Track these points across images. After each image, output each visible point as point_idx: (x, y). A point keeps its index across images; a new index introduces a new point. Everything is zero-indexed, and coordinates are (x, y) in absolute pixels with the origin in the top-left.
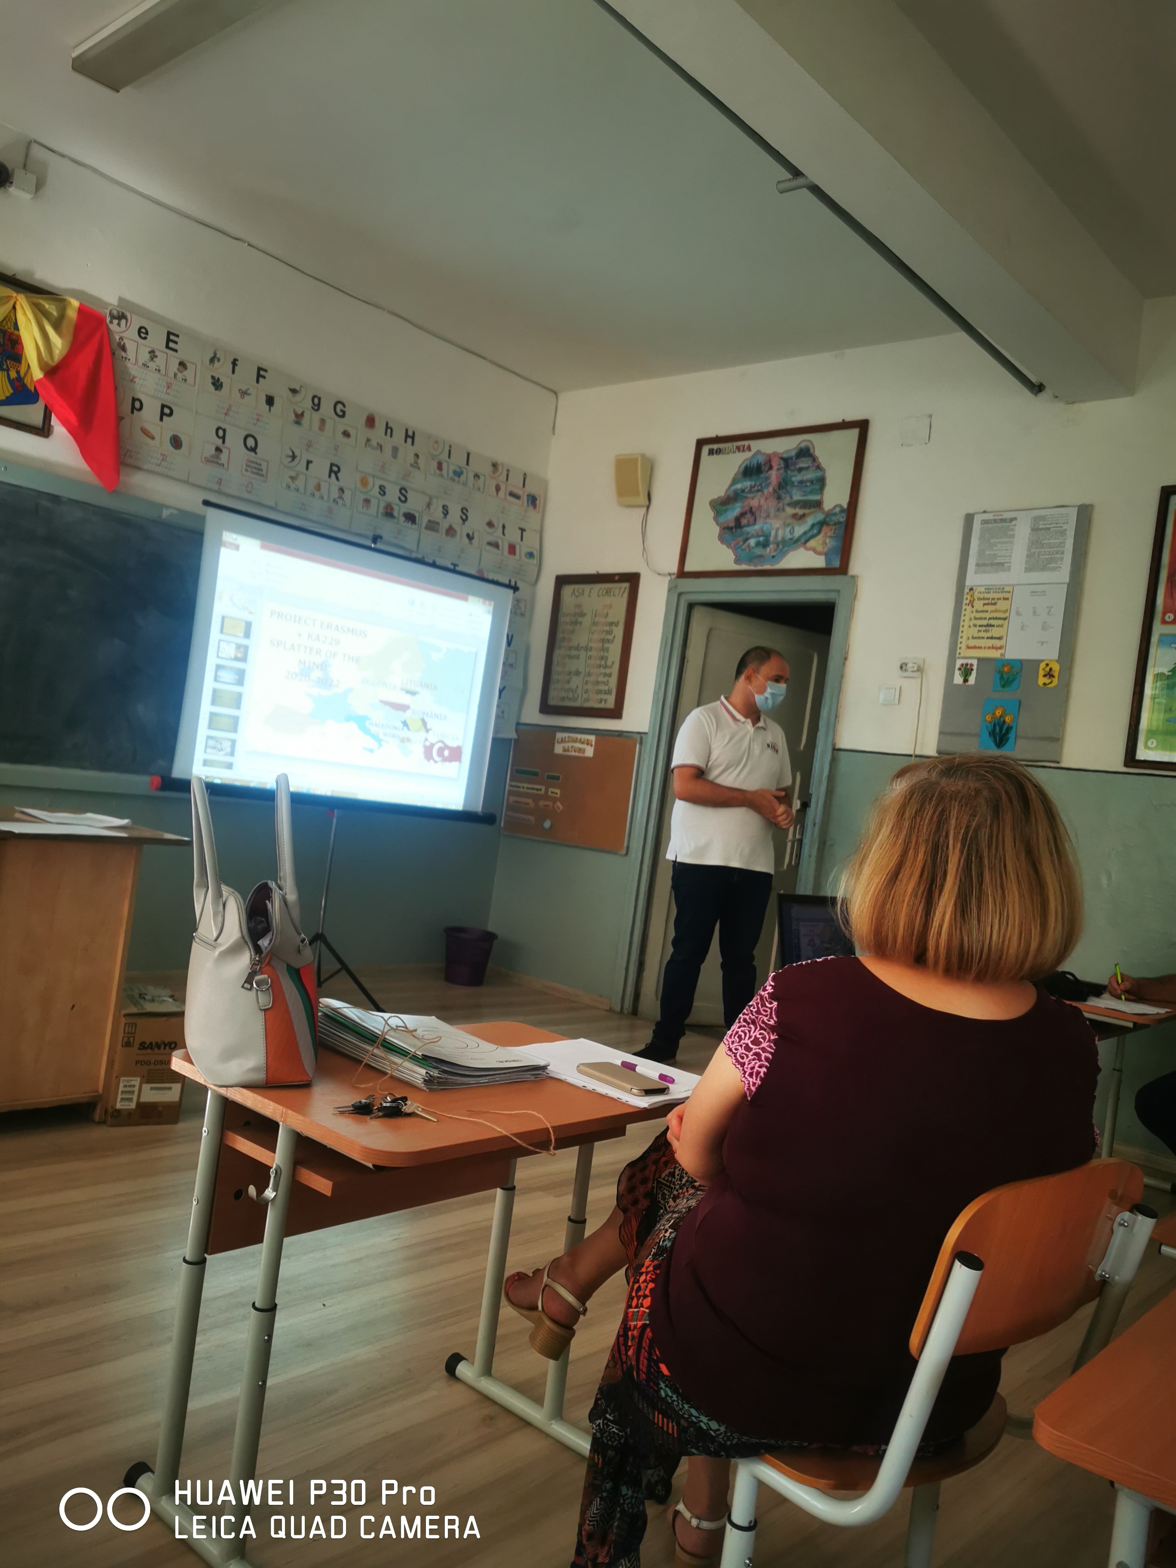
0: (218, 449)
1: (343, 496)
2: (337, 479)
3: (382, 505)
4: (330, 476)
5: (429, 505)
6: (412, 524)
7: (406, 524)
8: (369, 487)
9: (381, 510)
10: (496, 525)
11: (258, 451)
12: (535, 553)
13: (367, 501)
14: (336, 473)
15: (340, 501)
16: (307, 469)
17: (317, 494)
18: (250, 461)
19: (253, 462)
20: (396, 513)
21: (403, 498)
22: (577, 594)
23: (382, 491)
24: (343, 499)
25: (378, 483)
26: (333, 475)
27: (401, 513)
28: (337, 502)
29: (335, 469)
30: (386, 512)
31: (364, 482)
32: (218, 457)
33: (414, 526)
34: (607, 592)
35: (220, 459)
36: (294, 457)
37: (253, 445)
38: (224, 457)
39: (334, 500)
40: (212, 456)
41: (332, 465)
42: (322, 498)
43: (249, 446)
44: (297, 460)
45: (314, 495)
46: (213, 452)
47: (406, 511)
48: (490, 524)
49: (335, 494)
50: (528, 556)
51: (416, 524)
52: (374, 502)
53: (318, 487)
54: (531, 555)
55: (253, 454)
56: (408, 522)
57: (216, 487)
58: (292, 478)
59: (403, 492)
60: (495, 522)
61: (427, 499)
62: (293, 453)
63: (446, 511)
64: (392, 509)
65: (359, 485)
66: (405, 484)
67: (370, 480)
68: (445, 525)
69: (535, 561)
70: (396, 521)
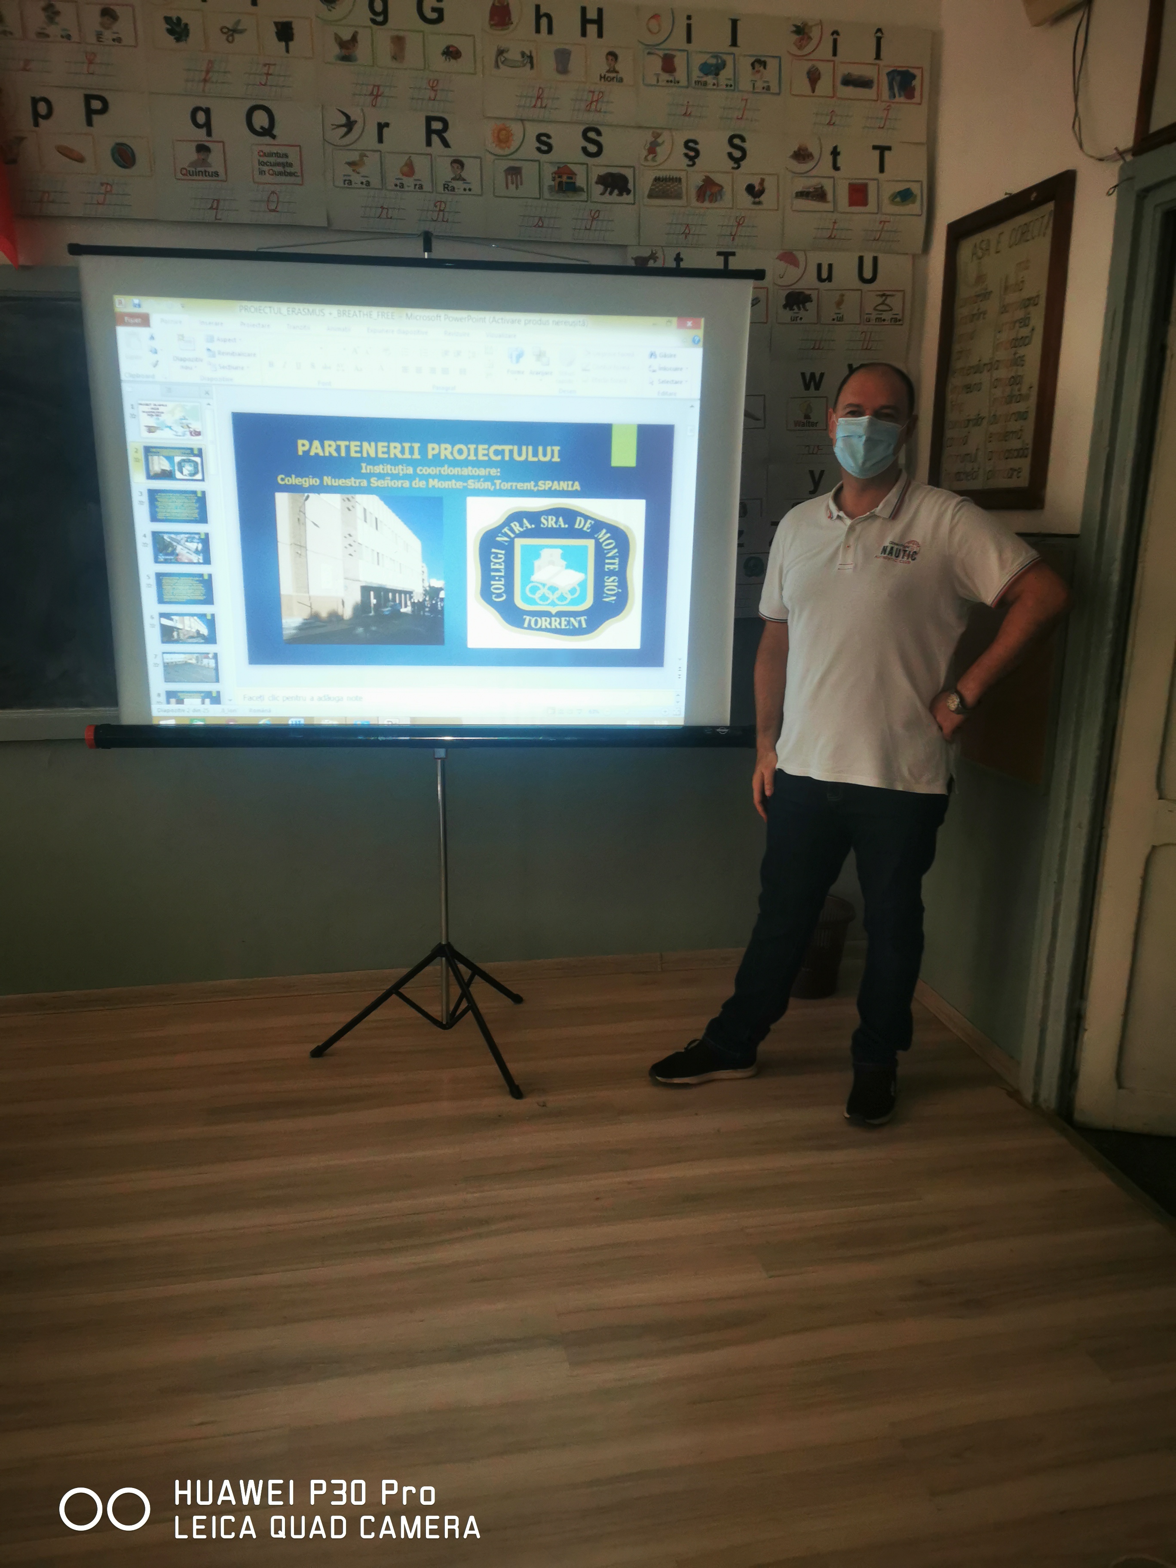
0: (202, 149)
1: (464, 174)
2: (446, 144)
3: (549, 171)
4: (429, 143)
5: (652, 150)
6: (620, 194)
7: (607, 198)
8: (515, 144)
9: (548, 181)
10: (816, 154)
11: (275, 132)
12: (915, 188)
13: (514, 172)
14: (440, 133)
15: (458, 184)
16: (380, 140)
17: (409, 182)
18: (265, 155)
19: (270, 155)
20: (580, 181)
21: (593, 149)
22: (980, 253)
23: (544, 143)
24: (464, 180)
25: (533, 130)
26: (435, 138)
27: (594, 178)
28: (453, 189)
29: (437, 125)
30: (560, 183)
31: (503, 137)
32: (204, 162)
33: (626, 198)
34: (1023, 234)
35: (210, 166)
36: (350, 125)
37: (266, 125)
38: (215, 160)
39: (446, 187)
40: (193, 164)
41: (429, 120)
42: (421, 187)
43: (257, 127)
44: (357, 129)
45: (402, 186)
46: (194, 156)
47: (603, 171)
48: (801, 155)
49: (445, 172)
50: (898, 199)
51: (628, 192)
52: (529, 171)
53: (409, 169)
54: (905, 196)
55: (267, 139)
56: (611, 193)
57: (210, 216)
58: (351, 164)
59: (592, 135)
60: (814, 149)
61: (648, 137)
62: (348, 117)
63: (692, 150)
64: (572, 174)
65: (493, 147)
66: (592, 118)
67: (516, 128)
68: (695, 179)
69: (917, 207)
70: (584, 196)
